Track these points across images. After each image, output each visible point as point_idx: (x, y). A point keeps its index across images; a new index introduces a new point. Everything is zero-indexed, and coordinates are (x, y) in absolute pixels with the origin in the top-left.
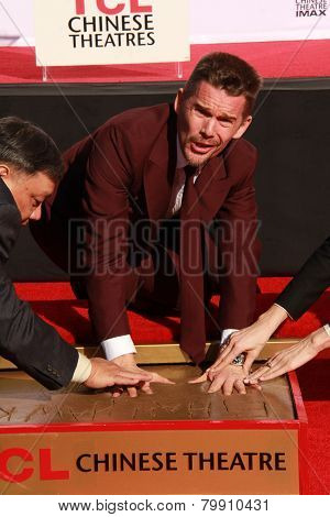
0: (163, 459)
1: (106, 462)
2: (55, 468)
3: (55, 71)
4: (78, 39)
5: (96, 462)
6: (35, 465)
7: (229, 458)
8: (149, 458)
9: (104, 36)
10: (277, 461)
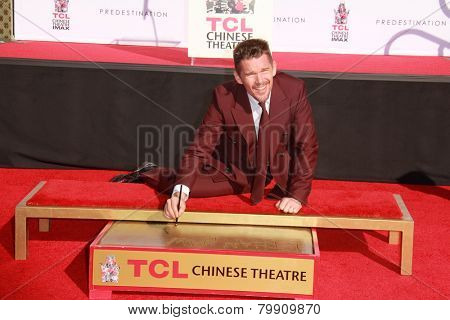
0: (239, 271)
1: (209, 271)
2: (181, 271)
3: (198, 60)
4: (212, 44)
5: (203, 270)
6: (170, 269)
7: (276, 273)
8: (232, 270)
9: (225, 44)
10: (302, 276)
